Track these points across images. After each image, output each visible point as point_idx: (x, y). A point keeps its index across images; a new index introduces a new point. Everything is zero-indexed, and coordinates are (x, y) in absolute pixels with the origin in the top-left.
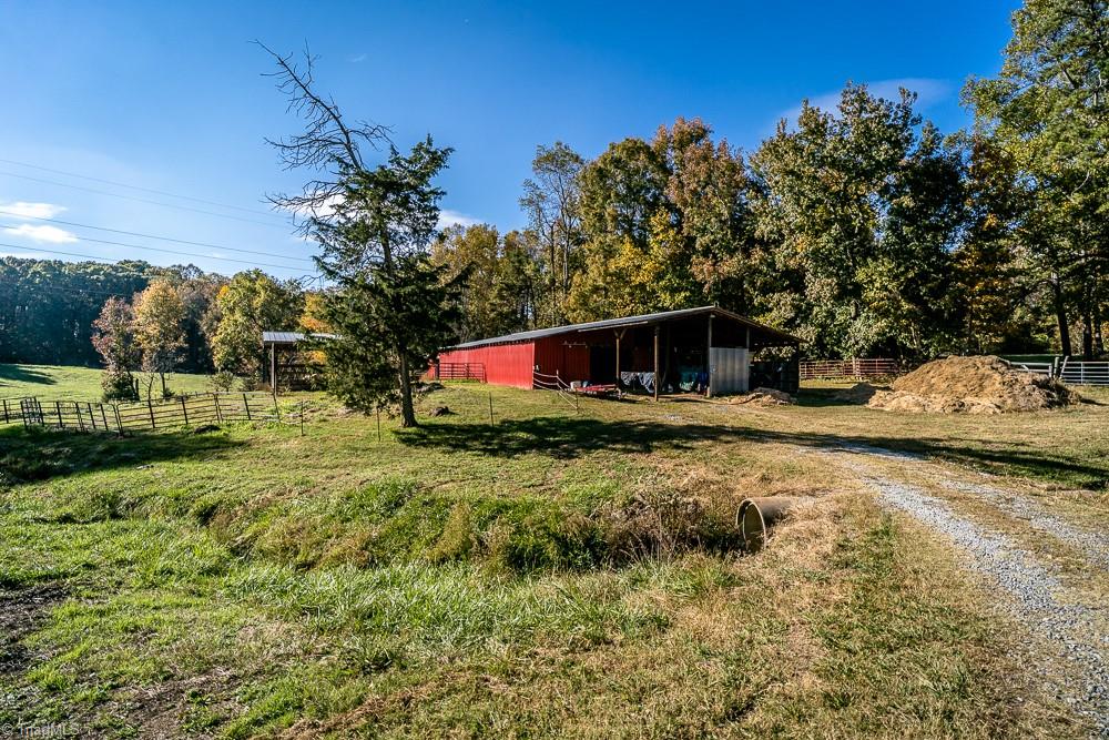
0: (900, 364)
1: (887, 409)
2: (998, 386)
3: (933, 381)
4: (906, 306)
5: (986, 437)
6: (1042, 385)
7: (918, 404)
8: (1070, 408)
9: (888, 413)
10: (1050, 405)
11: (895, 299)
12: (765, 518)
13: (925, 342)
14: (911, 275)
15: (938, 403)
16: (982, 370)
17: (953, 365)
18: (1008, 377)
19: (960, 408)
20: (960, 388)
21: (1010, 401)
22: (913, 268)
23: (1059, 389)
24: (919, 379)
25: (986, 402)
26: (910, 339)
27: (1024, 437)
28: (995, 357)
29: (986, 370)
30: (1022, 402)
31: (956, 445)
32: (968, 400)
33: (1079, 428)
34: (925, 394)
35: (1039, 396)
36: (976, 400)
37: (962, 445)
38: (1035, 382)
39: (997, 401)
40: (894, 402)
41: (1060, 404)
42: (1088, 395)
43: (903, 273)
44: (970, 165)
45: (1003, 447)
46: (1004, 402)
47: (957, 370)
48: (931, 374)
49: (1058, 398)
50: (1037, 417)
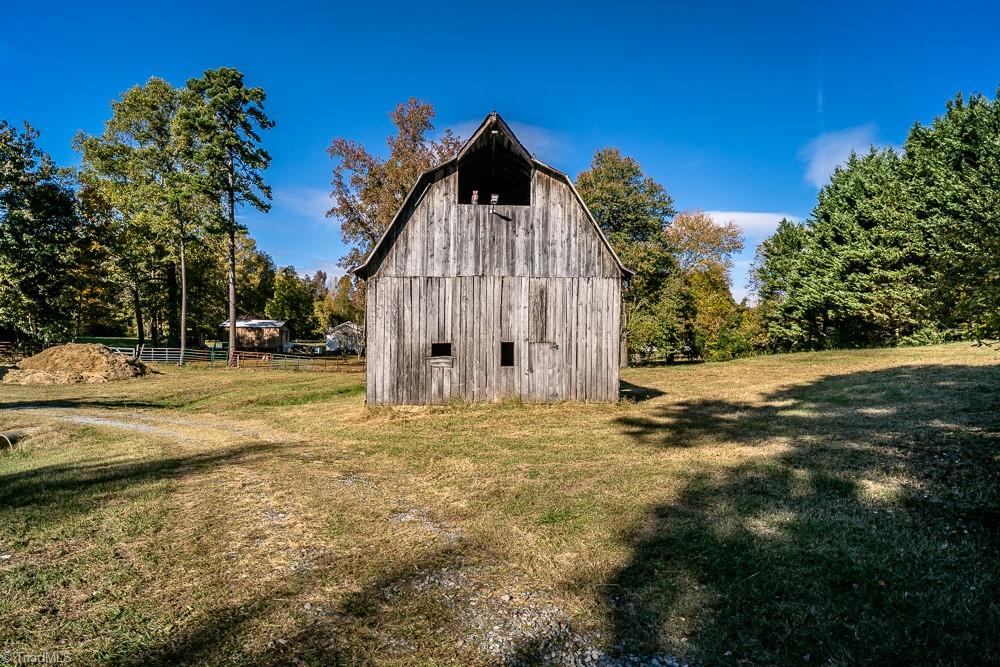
0: (16, 346)
1: (23, 384)
2: (104, 364)
3: (57, 361)
4: (26, 301)
5: (104, 395)
6: (132, 363)
7: (49, 379)
8: (147, 376)
9: (25, 386)
10: (136, 375)
11: (16, 293)
12: (10, 440)
13: (40, 329)
14: (32, 276)
15: (63, 378)
16: (93, 354)
17: (72, 350)
18: (111, 359)
19: (80, 380)
20: (78, 366)
21: (112, 374)
22: (33, 270)
23: (141, 366)
24: (44, 360)
25: (97, 376)
26: (27, 327)
27: (125, 394)
28: (101, 345)
29: (96, 354)
30: (120, 374)
31: (89, 400)
32: (85, 374)
33: (152, 387)
34: (51, 371)
35: (129, 370)
36: (90, 374)
37: (93, 400)
38: (127, 361)
39: (105, 374)
40: (28, 378)
41: (141, 375)
42: (155, 369)
43: (23, 273)
44: (81, 201)
45: (115, 399)
46: (109, 374)
47: (75, 353)
48: (54, 356)
49: (140, 371)
50: (130, 383)
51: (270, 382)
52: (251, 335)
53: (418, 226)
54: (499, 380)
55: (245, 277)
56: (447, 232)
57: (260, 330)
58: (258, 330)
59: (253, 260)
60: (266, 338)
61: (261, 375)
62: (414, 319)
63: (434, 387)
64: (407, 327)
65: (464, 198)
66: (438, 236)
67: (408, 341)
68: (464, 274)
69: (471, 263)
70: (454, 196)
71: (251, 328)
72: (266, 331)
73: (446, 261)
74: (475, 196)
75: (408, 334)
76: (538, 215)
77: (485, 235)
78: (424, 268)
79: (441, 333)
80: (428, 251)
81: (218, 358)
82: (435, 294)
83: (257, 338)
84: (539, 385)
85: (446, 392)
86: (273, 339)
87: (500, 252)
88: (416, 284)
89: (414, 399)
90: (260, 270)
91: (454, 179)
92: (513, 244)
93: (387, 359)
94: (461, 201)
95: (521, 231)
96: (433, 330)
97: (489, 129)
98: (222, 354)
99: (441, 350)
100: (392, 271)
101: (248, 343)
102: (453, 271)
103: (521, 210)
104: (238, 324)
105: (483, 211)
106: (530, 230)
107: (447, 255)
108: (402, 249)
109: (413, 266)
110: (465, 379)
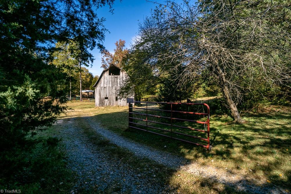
51: (88, 104)
52: (86, 94)
53: (103, 79)
54: (115, 103)
55: (86, 79)
56: (107, 80)
57: (89, 93)
58: (88, 93)
59: (88, 75)
60: (90, 95)
61: (87, 103)
62: (102, 94)
63: (105, 104)
64: (101, 95)
65: (110, 74)
66: (106, 81)
67: (101, 97)
68: (110, 86)
69: (111, 85)
70: (108, 74)
71: (86, 92)
72: (90, 93)
73: (107, 84)
74: (111, 74)
75: (101, 96)
76: (121, 77)
77: (113, 80)
78: (104, 86)
79: (106, 96)
80: (104, 83)
81: (78, 99)
82: (105, 90)
83: (88, 95)
84: (122, 104)
85: (107, 105)
86: (91, 95)
87: (115, 83)
88: (102, 88)
89: (102, 106)
90: (90, 77)
91: (108, 72)
92: (117, 81)
93: (98, 100)
94: (109, 75)
95: (118, 79)
96: (105, 95)
97: (111, 65)
98: (79, 98)
99: (106, 98)
100: (99, 86)
101: (86, 96)
102: (108, 86)
103: (119, 76)
104: (82, 91)
105: (113, 76)
106: (120, 79)
107: (107, 83)
108: (100, 82)
109: (102, 85)
110: (110, 103)
